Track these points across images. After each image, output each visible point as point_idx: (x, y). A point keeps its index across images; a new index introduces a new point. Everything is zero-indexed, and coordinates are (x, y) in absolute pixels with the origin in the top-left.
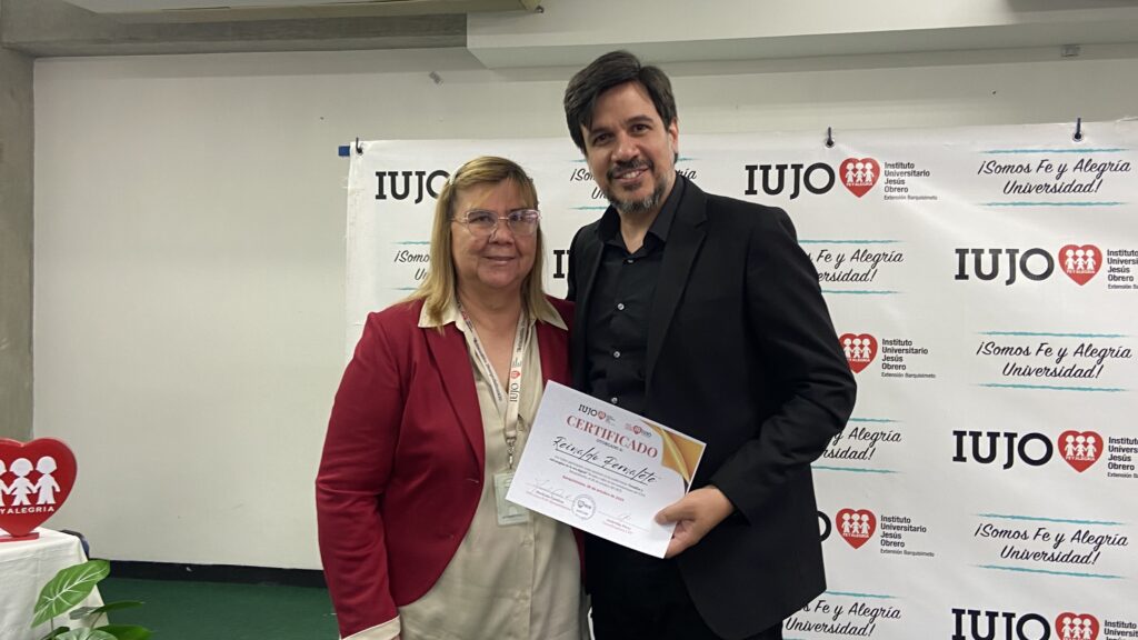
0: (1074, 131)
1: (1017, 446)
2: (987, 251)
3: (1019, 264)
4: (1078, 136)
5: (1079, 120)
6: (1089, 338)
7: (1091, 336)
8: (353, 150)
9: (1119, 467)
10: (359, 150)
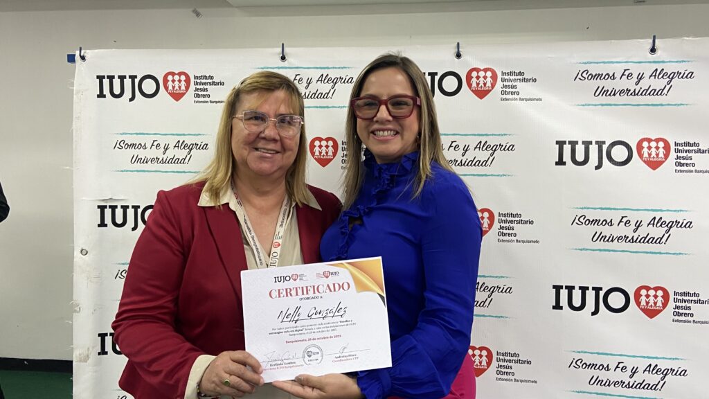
0: (650, 46)
1: (602, 297)
2: (580, 143)
3: (606, 152)
4: (653, 50)
5: (654, 37)
6: (660, 213)
7: (661, 210)
8: (77, 58)
9: (681, 315)
10: (83, 58)
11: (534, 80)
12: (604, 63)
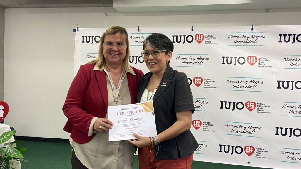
0: (251, 28)
1: (236, 105)
2: (229, 57)
3: (237, 60)
4: (252, 29)
5: (253, 25)
6: (253, 79)
7: (254, 78)
8: (76, 30)
9: (260, 110)
10: (78, 30)
11: (216, 38)
12: (237, 33)
